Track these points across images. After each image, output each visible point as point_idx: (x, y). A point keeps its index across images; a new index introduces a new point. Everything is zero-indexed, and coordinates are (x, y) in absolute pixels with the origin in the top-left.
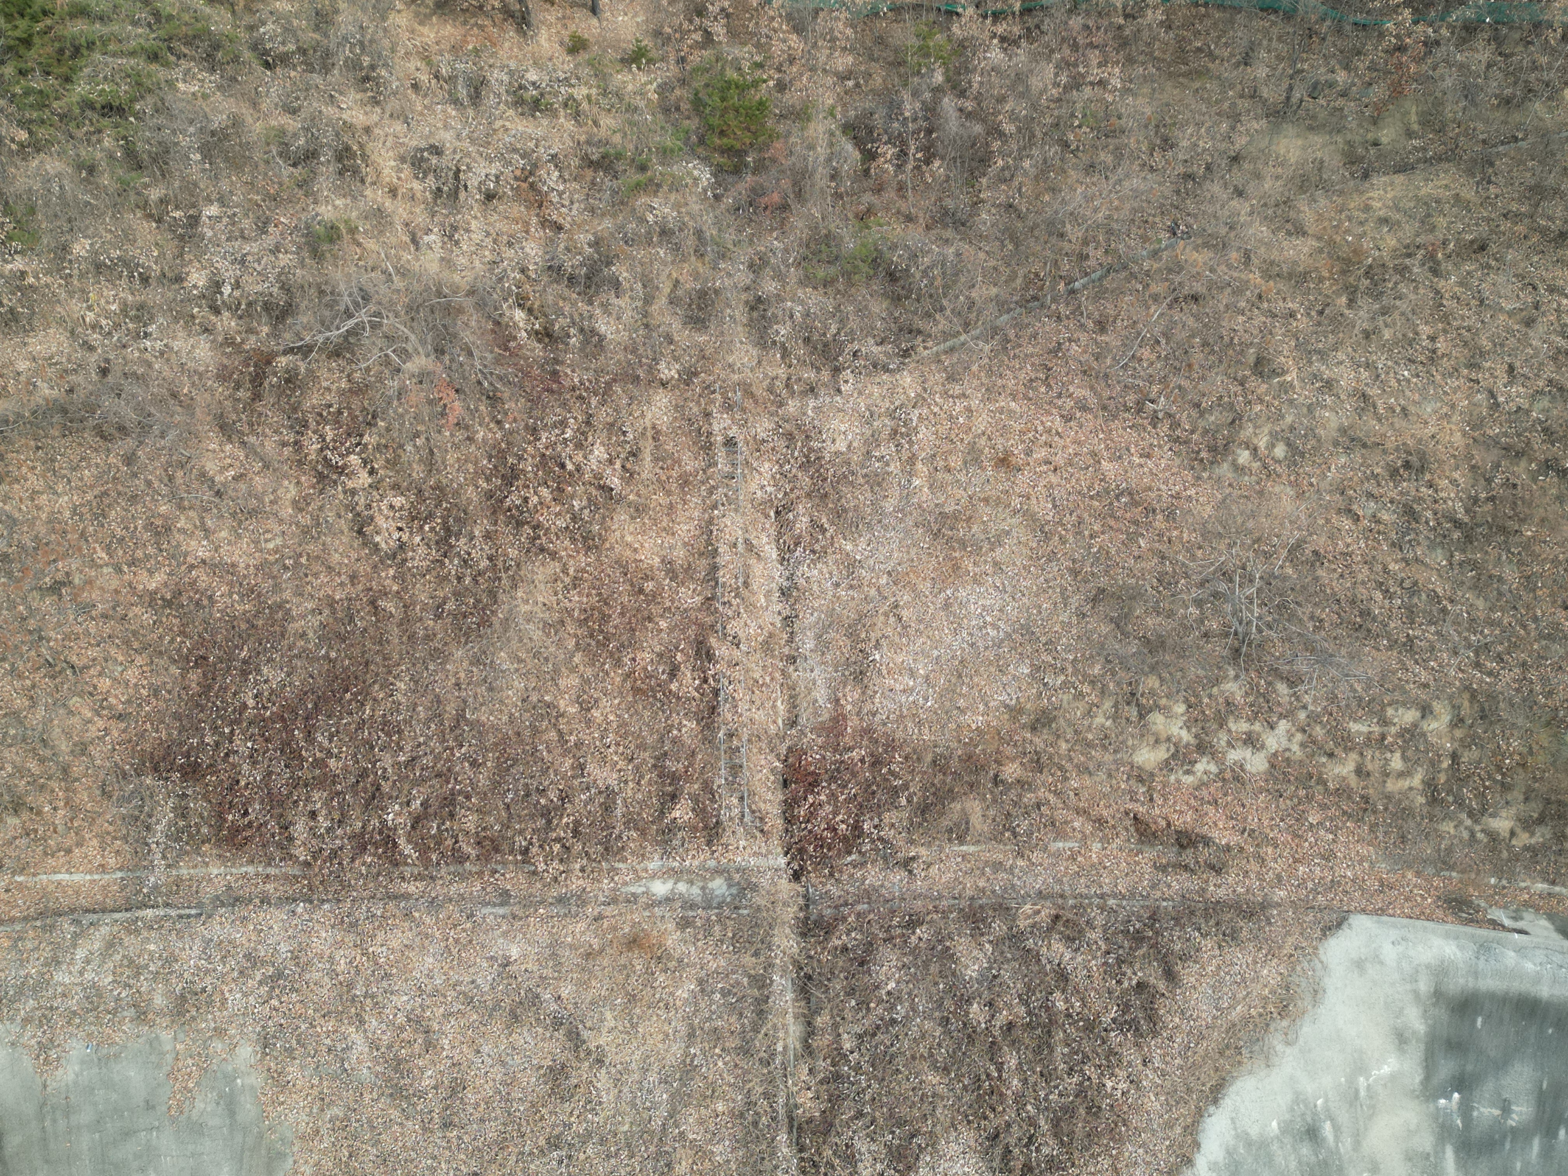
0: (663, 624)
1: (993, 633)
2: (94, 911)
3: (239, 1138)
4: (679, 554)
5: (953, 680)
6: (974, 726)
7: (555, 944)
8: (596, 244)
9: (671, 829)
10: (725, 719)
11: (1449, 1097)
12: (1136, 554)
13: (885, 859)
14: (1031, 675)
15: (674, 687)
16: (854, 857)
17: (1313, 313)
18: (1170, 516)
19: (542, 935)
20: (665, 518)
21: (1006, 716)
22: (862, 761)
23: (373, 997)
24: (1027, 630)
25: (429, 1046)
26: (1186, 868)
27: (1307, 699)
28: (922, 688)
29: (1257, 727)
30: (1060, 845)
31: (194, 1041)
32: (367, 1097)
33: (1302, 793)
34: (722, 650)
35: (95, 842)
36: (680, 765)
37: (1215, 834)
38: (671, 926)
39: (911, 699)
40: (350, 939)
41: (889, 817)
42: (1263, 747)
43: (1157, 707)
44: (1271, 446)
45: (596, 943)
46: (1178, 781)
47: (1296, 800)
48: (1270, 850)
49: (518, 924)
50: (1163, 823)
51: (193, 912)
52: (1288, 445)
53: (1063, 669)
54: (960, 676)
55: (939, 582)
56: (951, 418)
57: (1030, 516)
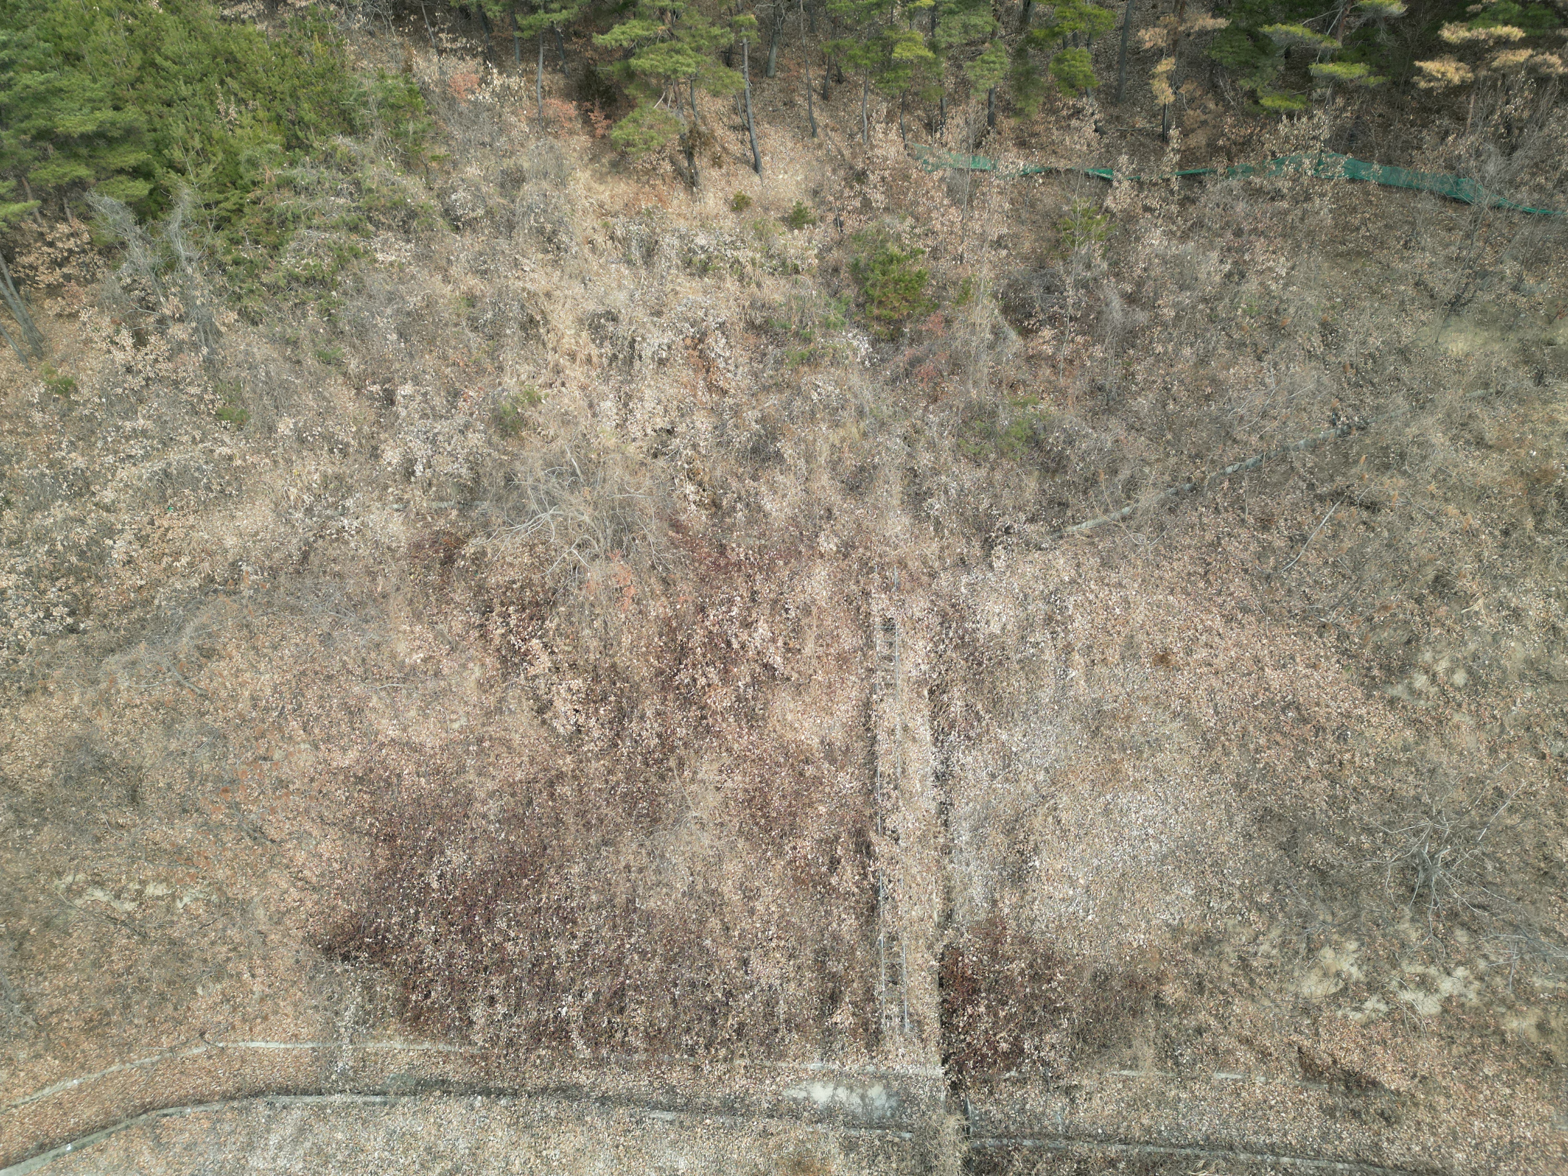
0: (822, 809)
1: (1155, 847)
2: (287, 1092)
4: (838, 736)
5: (1114, 893)
6: (1135, 944)
8: (762, 420)
9: (830, 1033)
10: (884, 921)
12: (1304, 774)
13: (1046, 1081)
14: (1196, 897)
15: (834, 881)
16: (1013, 1073)
17: (1497, 533)
18: (1341, 738)
19: (708, 1148)
20: (825, 698)
21: (1168, 936)
22: (1022, 973)
24: (1190, 847)
26: (1356, 1114)
27: (1488, 948)
28: (1081, 898)
29: (1432, 971)
30: (1223, 1076)
33: (1477, 1041)
34: (881, 846)
36: (841, 966)
37: (1383, 1078)
38: (834, 1147)
39: (1071, 910)
40: (526, 1139)
41: (1051, 1037)
42: (1436, 991)
43: (1328, 941)
44: (1451, 671)
46: (1345, 1017)
47: (1469, 1048)
48: (1442, 1100)
49: (685, 1134)
50: (1330, 1060)
51: (378, 1099)
52: (1470, 671)
53: (1230, 895)
54: (1121, 890)
55: (1099, 785)
56: (1107, 608)
57: (1191, 721)
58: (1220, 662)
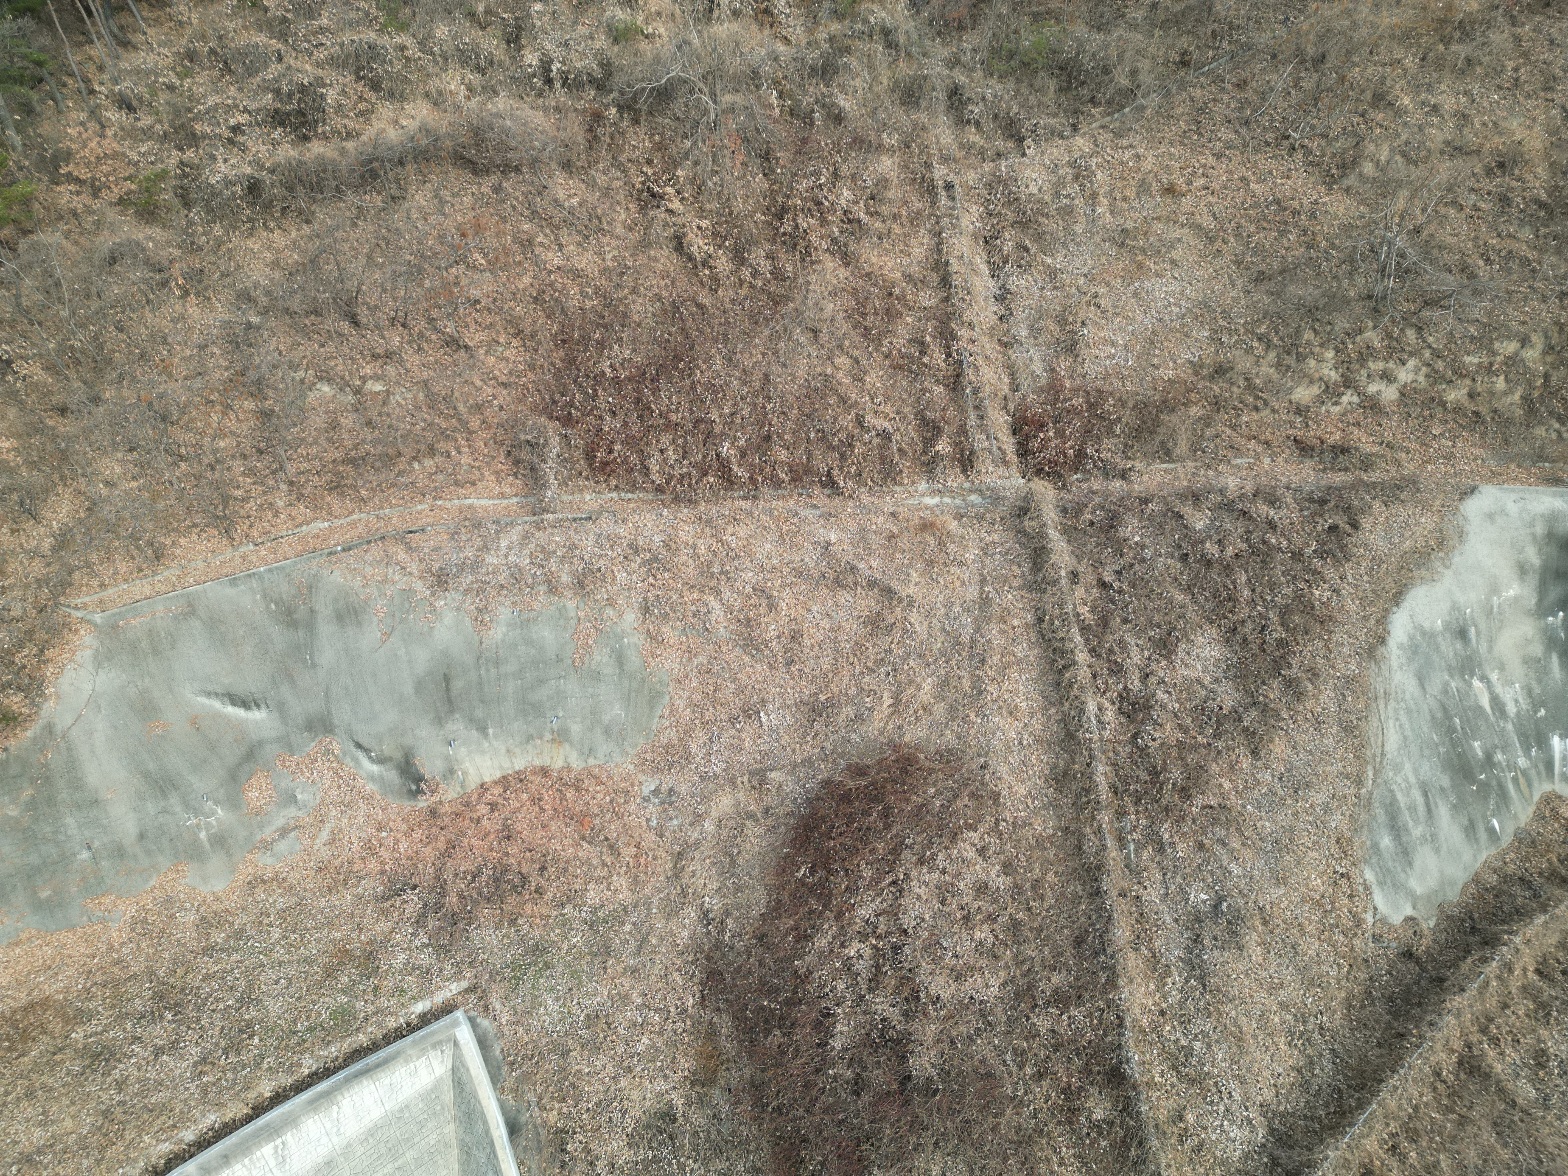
1: (1176, 310)
3: (626, 684)
4: (914, 270)
5: (1148, 346)
6: (1166, 378)
7: (863, 531)
9: (935, 460)
10: (970, 380)
11: (1555, 615)
12: (1286, 246)
13: (1106, 472)
14: (1210, 337)
16: (1080, 474)
18: (1312, 217)
19: (853, 526)
21: (1191, 370)
23: (727, 572)
25: (772, 607)
27: (1431, 339)
28: (1122, 353)
29: (1391, 364)
30: (1240, 460)
31: (592, 609)
32: (724, 649)
33: (1426, 413)
34: (963, 332)
35: (493, 478)
36: (938, 415)
37: (1359, 446)
38: (949, 518)
39: (1114, 362)
40: (707, 530)
41: (1107, 443)
42: (1395, 380)
43: (1312, 354)
44: (1391, 158)
45: (894, 529)
46: (1329, 411)
47: (1422, 418)
49: (832, 519)
50: (1318, 442)
53: (1236, 331)
54: (1152, 343)
55: (1128, 278)
56: (1122, 163)
57: (1197, 228)
58: (1215, 185)
